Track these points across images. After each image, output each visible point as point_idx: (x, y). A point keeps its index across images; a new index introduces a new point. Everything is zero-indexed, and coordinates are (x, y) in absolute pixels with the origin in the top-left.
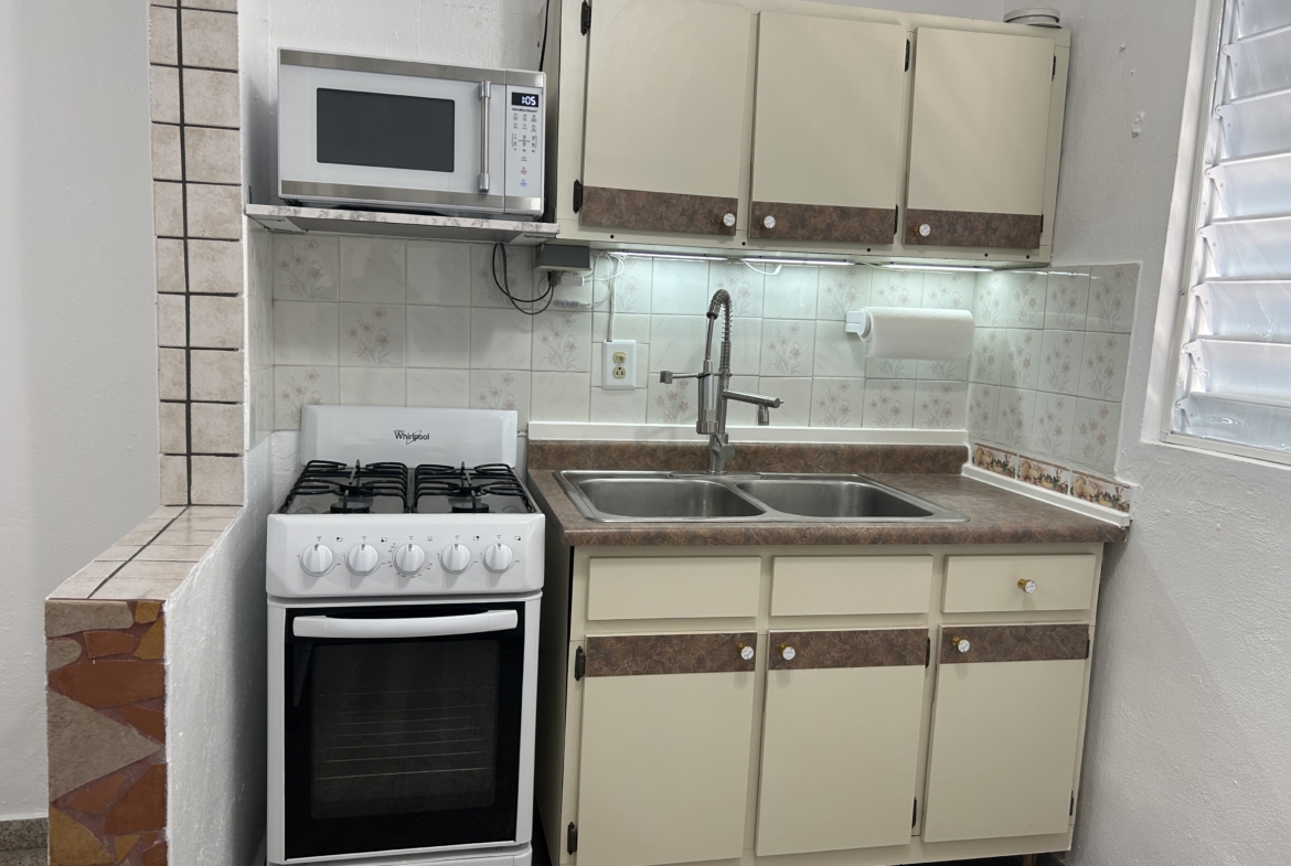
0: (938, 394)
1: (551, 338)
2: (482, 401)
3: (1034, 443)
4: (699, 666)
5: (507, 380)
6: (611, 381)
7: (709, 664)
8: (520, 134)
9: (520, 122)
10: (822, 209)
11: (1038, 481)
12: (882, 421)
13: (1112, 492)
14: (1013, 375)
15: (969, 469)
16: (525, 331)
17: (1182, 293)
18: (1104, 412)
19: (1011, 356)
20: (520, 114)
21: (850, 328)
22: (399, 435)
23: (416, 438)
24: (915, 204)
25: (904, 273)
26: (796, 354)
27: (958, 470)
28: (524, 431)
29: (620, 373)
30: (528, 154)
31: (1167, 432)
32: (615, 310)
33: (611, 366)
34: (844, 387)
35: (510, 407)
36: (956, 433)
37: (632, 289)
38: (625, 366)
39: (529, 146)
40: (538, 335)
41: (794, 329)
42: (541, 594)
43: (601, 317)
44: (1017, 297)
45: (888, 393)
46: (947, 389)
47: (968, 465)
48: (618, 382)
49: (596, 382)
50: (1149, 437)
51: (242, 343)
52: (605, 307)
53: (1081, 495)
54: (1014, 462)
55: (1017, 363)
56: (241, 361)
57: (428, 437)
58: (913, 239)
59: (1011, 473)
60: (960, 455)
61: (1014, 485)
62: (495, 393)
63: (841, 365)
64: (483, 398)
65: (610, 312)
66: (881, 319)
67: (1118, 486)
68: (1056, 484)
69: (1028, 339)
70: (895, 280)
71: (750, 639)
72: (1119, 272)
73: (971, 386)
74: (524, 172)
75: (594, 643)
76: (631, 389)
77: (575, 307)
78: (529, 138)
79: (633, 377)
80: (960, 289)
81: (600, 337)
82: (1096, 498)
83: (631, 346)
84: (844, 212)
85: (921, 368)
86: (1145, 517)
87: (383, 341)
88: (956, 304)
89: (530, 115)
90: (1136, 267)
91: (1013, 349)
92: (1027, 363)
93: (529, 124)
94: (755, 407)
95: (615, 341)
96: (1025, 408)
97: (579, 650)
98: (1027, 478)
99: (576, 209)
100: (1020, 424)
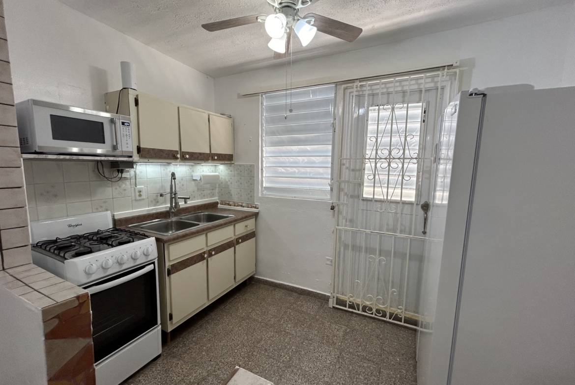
0: (211, 191)
1: (118, 187)
2: (97, 210)
3: (235, 198)
4: (196, 263)
5: (105, 202)
6: (138, 198)
7: (197, 261)
8: (125, 133)
9: (125, 130)
10: (196, 153)
11: (238, 206)
12: (202, 198)
13: (255, 206)
14: (228, 186)
15: (219, 206)
16: (110, 187)
17: (262, 169)
18: (251, 192)
19: (227, 182)
20: (125, 128)
21: (194, 178)
22: (70, 226)
23: (77, 226)
24: (213, 152)
25: (202, 165)
26: (183, 185)
27: (217, 206)
28: (113, 216)
29: (140, 195)
30: (128, 139)
31: (262, 194)
32: (137, 178)
33: (138, 194)
34: (194, 192)
35: (107, 210)
36: (215, 199)
37: (141, 172)
38: (141, 193)
39: (128, 137)
40: (114, 188)
41: (182, 179)
42: (157, 259)
43: (133, 181)
44: (227, 170)
45: (202, 192)
46: (213, 190)
47: (219, 205)
48: (140, 198)
49: (134, 199)
50: (260, 195)
51: (26, 205)
52: (134, 177)
53: (248, 207)
54: (231, 203)
55: (229, 183)
56: (26, 211)
57: (81, 225)
58: (213, 159)
59: (231, 205)
60: (217, 203)
61: (232, 208)
62: (101, 207)
63: (192, 187)
64: (97, 209)
65: (136, 179)
66: (203, 176)
67: (256, 205)
68: (242, 206)
69: (231, 178)
70: (201, 167)
71: (204, 253)
72: (251, 166)
73: (217, 189)
74: (127, 144)
75: (172, 266)
76: (143, 199)
77: (126, 178)
78: (128, 134)
79: (144, 196)
80: (213, 168)
81: (133, 186)
82: (251, 207)
83: (142, 188)
84: (200, 154)
85: (208, 186)
86: (261, 209)
87: (56, 196)
88: (213, 172)
89: (127, 128)
90: (254, 165)
91: (227, 180)
92: (231, 183)
93: (128, 131)
94: (184, 200)
95: (138, 187)
96: (232, 192)
97: (168, 269)
98: (235, 206)
99: (138, 153)
100: (231, 195)
